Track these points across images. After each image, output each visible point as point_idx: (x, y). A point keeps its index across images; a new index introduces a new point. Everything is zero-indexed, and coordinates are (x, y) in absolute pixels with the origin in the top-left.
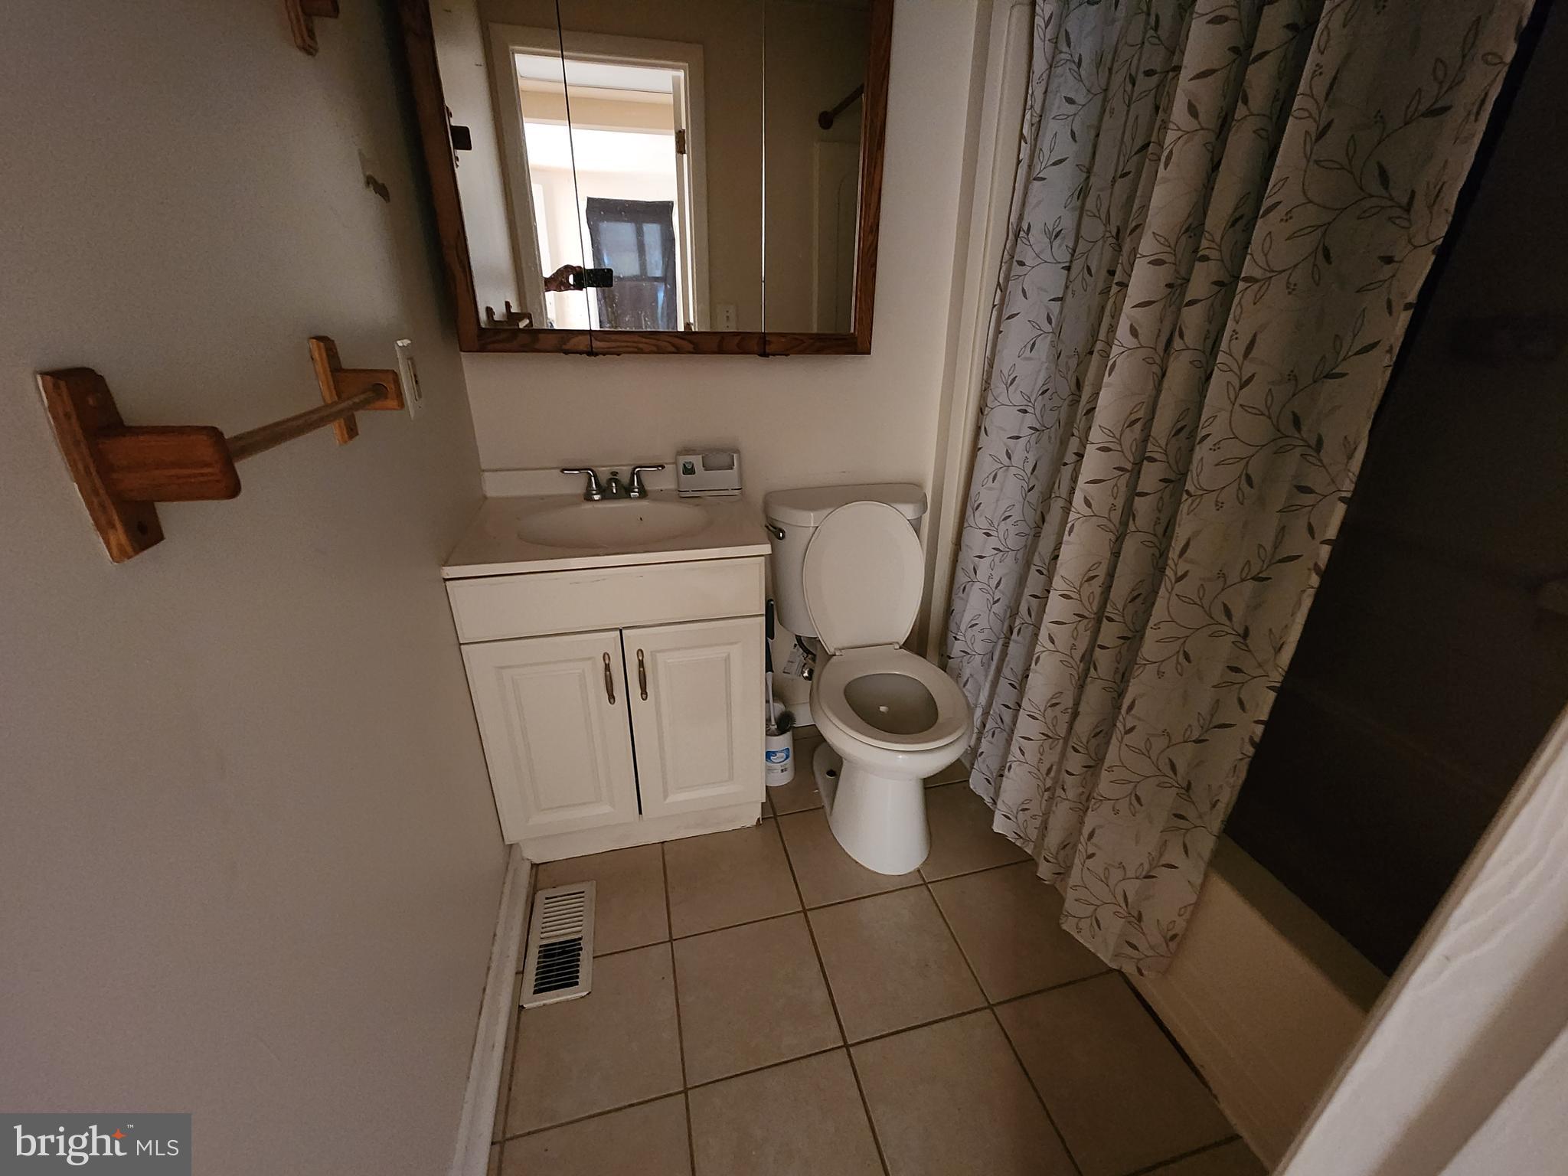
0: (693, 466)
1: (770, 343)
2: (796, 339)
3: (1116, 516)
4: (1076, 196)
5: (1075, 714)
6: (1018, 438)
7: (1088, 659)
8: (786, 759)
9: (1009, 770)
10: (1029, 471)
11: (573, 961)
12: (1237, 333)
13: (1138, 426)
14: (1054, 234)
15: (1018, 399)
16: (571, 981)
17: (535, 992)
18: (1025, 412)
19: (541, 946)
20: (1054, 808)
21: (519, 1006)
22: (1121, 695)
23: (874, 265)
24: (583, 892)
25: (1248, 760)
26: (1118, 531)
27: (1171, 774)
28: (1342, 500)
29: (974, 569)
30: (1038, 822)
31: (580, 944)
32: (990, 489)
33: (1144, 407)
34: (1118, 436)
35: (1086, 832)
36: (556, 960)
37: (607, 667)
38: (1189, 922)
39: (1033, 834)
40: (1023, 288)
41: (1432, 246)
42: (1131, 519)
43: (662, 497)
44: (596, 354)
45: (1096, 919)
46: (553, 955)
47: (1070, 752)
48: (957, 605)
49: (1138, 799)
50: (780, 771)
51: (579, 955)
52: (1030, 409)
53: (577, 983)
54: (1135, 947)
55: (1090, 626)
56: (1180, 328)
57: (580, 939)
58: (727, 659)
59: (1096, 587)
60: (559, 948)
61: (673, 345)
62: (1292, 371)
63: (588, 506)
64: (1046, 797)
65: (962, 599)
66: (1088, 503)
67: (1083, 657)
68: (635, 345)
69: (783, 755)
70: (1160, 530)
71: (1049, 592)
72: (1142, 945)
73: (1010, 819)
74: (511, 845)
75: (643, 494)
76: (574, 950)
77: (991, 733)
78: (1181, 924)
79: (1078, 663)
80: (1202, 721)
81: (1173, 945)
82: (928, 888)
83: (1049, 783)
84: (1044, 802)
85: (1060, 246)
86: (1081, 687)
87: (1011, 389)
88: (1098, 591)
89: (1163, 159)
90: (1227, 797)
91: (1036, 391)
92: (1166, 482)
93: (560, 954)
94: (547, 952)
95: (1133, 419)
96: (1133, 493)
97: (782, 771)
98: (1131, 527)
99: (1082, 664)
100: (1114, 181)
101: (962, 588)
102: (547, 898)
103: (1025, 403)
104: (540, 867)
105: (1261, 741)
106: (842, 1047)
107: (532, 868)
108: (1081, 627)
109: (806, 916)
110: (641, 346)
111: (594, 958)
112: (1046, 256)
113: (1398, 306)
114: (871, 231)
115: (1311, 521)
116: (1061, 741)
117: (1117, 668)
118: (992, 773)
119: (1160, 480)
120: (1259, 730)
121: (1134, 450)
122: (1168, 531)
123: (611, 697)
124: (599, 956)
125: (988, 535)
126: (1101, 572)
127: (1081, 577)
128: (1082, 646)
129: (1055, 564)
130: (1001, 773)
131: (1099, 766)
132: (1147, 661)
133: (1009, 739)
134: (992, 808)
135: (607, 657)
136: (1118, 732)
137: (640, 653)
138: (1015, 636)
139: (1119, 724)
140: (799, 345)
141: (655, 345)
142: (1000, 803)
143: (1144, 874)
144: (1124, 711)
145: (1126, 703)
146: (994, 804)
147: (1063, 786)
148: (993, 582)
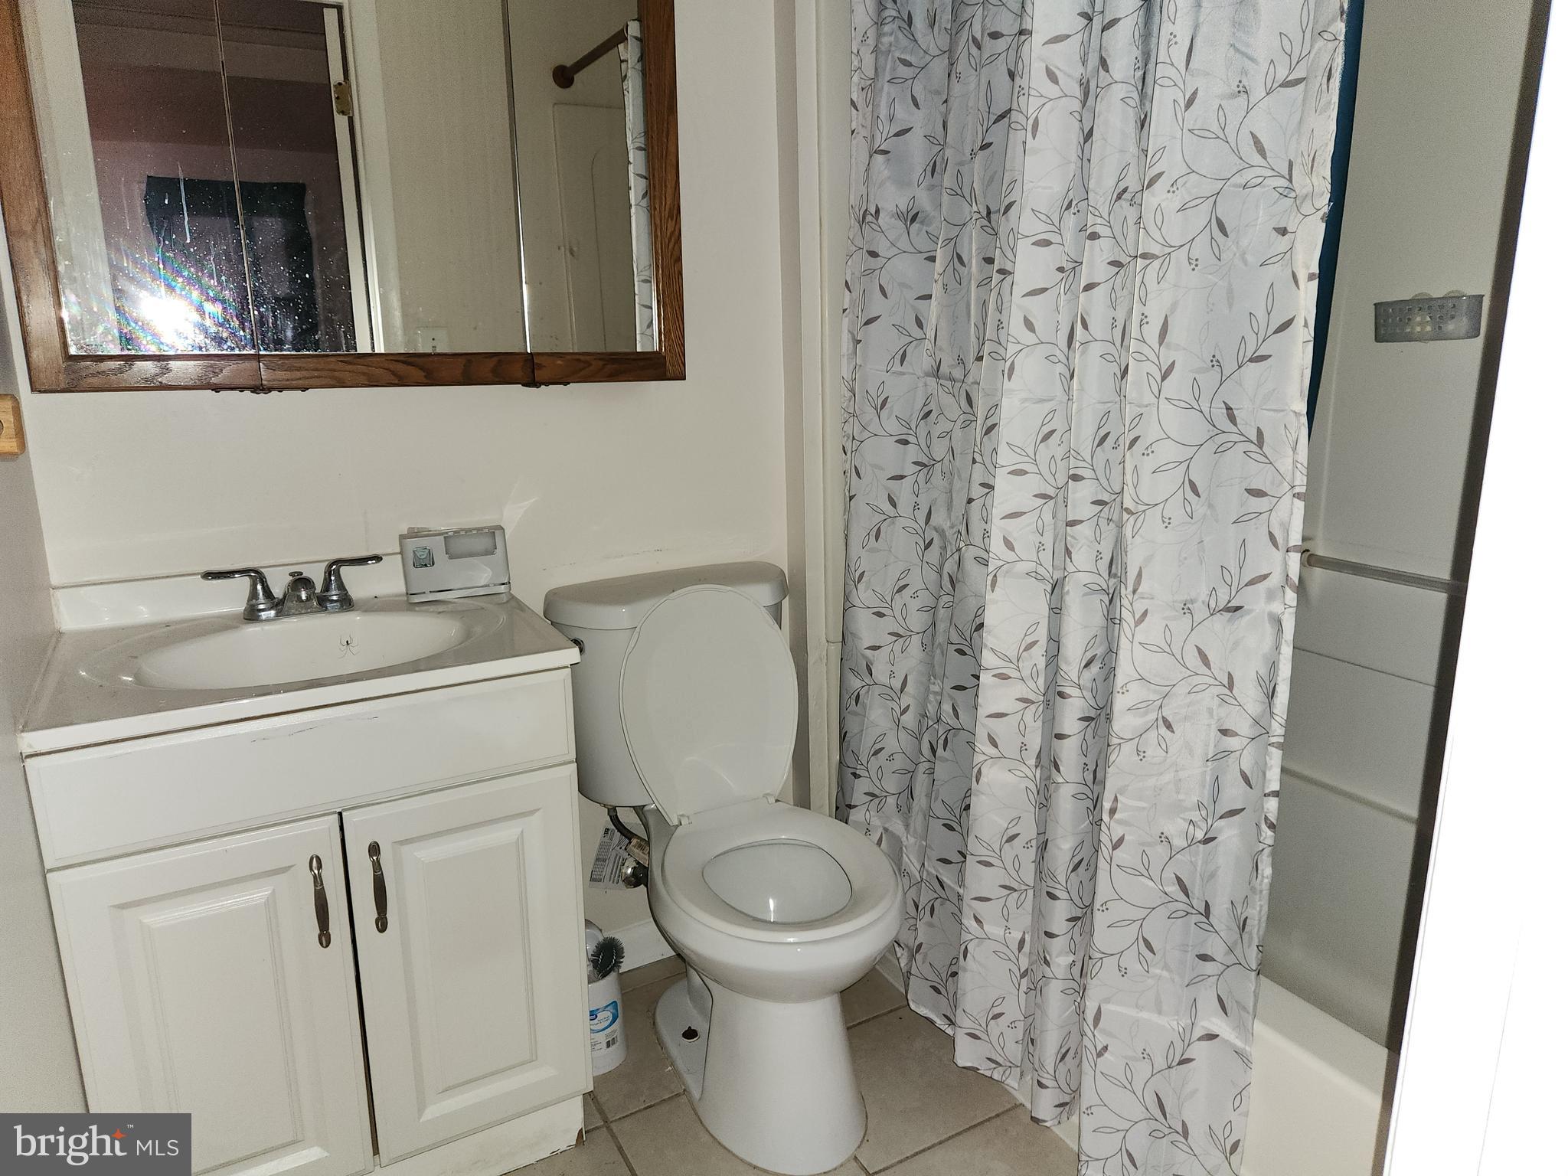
1: (540, 366)
2: (579, 360)
3: (1047, 557)
4: (929, 173)
5: (1043, 845)
6: (902, 477)
7: (1046, 760)
8: (612, 1023)
9: (965, 958)
10: (922, 521)
12: (1146, 317)
14: (910, 218)
15: (893, 427)
18: (906, 442)
20: (1039, 1000)
22: (1097, 802)
23: (679, 259)
27: (1182, 897)
28: (1297, 496)
29: (867, 666)
30: (1020, 1030)
32: (873, 550)
33: (1055, 417)
34: (1032, 455)
35: (1090, 1016)
37: (318, 880)
39: (1016, 1054)
40: (880, 285)
41: (1321, 213)
42: (1068, 558)
43: (378, 606)
44: (268, 390)
47: (1047, 904)
48: (852, 727)
49: (1148, 945)
50: (604, 1045)
52: (911, 439)
55: (1040, 711)
56: (1082, 316)
58: (519, 844)
59: (1038, 657)
61: (394, 373)
62: (1214, 356)
63: (253, 629)
64: (1024, 988)
65: (855, 714)
67: (1039, 758)
69: (608, 1014)
70: (1103, 567)
71: (977, 677)
73: (978, 1038)
75: (346, 603)
77: (928, 908)
79: (1034, 768)
80: (1204, 813)
83: (1024, 964)
84: (1023, 996)
85: (920, 230)
86: (1044, 803)
87: (884, 413)
88: (1041, 663)
89: (1029, 128)
91: (915, 416)
92: (1099, 505)
95: (1046, 433)
96: (1063, 524)
97: (610, 1044)
98: (1069, 568)
99: (1038, 771)
100: (973, 154)
101: (854, 697)
103: (905, 431)
108: (1029, 715)
112: (903, 243)
113: (1302, 277)
114: (671, 216)
115: (1271, 530)
116: (1030, 892)
117: (1086, 762)
118: (939, 975)
119: (1092, 503)
120: (1273, 805)
123: (325, 938)
125: (880, 615)
126: (1042, 634)
128: (1035, 742)
129: (981, 637)
130: (954, 969)
131: (1089, 912)
132: (1122, 738)
133: (957, 911)
134: (949, 1031)
135: (317, 862)
136: (1105, 851)
137: (374, 849)
138: (940, 751)
139: (1104, 838)
140: (584, 368)
141: (364, 374)
142: (961, 1019)
143: (1177, 1060)
144: (1106, 817)
145: (1107, 805)
146: (952, 1023)
147: (1045, 957)
148: (897, 684)
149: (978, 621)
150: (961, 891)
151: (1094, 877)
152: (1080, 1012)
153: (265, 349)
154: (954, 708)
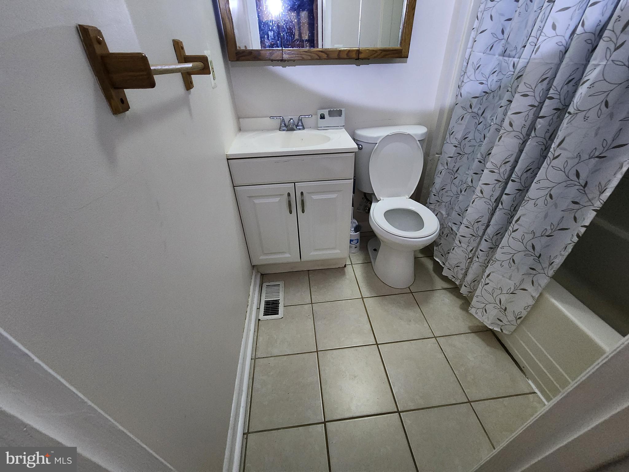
0: (324, 116)
1: (361, 53)
2: (374, 51)
3: (525, 131)
5: (488, 226)
7: (498, 201)
8: (356, 243)
9: (453, 250)
10: (480, 114)
11: (277, 307)
13: (546, 82)
15: (479, 77)
16: (276, 313)
17: (264, 315)
18: (482, 83)
19: (265, 301)
20: (472, 266)
21: (259, 319)
22: (512, 217)
24: (280, 285)
25: (573, 244)
26: (524, 138)
27: (532, 251)
29: (447, 163)
30: (463, 271)
31: (279, 302)
32: (460, 123)
33: (550, 72)
34: (534, 88)
35: (486, 274)
36: (271, 306)
37: (289, 199)
38: (529, 313)
39: (460, 276)
42: (533, 130)
44: (285, 61)
45: (485, 309)
46: (270, 304)
47: (483, 241)
48: (437, 181)
49: (513, 261)
51: (279, 305)
52: (485, 82)
53: (278, 314)
54: (501, 321)
55: (502, 185)
57: (279, 300)
58: (336, 199)
59: (508, 167)
60: (272, 302)
61: (318, 55)
64: (468, 261)
65: (439, 177)
66: (511, 125)
67: (496, 200)
68: (301, 56)
69: (356, 241)
70: (548, 135)
71: (483, 171)
72: (505, 321)
73: (451, 270)
74: (254, 266)
75: (303, 127)
76: (277, 303)
77: (446, 235)
78: (524, 313)
79: (493, 203)
80: (552, 227)
81: (519, 321)
82: (413, 294)
83: (471, 255)
84: (467, 263)
86: (493, 214)
87: (477, 72)
90: (559, 261)
91: (490, 72)
92: (556, 110)
93: (272, 304)
94: (267, 303)
95: (543, 78)
96: (537, 117)
97: (355, 248)
98: (533, 134)
101: (440, 172)
102: (267, 286)
103: (483, 79)
104: (264, 275)
105: (583, 235)
106: (375, 344)
107: (261, 276)
108: (498, 185)
109: (363, 300)
110: (303, 56)
111: (284, 306)
116: (479, 238)
117: (513, 204)
118: (444, 252)
119: (553, 109)
120: (583, 230)
121: (541, 95)
122: (552, 137)
123: (291, 212)
124: (286, 306)
125: (456, 146)
126: (512, 159)
127: (502, 161)
128: (497, 194)
129: (489, 157)
130: (449, 252)
131: (497, 247)
132: (530, 198)
133: (454, 238)
134: (443, 266)
135: (289, 195)
136: (509, 232)
137: (302, 193)
138: (463, 192)
139: (510, 228)
140: (375, 54)
141: (310, 56)
142: (447, 264)
143: (511, 292)
144: (513, 222)
145: (515, 219)
146: (444, 264)
147: (478, 256)
148: (455, 169)
149: (490, 152)
150: (457, 233)
151: (502, 238)
152: (484, 271)
153: (284, 48)
154: (472, 180)
